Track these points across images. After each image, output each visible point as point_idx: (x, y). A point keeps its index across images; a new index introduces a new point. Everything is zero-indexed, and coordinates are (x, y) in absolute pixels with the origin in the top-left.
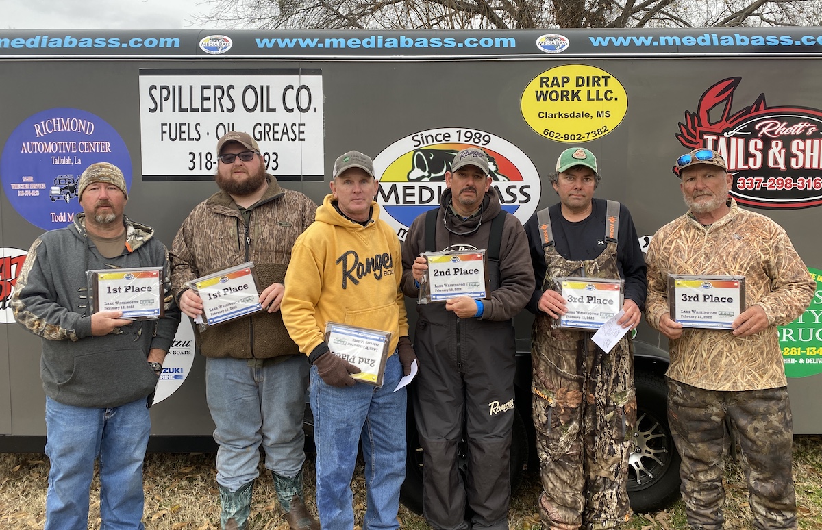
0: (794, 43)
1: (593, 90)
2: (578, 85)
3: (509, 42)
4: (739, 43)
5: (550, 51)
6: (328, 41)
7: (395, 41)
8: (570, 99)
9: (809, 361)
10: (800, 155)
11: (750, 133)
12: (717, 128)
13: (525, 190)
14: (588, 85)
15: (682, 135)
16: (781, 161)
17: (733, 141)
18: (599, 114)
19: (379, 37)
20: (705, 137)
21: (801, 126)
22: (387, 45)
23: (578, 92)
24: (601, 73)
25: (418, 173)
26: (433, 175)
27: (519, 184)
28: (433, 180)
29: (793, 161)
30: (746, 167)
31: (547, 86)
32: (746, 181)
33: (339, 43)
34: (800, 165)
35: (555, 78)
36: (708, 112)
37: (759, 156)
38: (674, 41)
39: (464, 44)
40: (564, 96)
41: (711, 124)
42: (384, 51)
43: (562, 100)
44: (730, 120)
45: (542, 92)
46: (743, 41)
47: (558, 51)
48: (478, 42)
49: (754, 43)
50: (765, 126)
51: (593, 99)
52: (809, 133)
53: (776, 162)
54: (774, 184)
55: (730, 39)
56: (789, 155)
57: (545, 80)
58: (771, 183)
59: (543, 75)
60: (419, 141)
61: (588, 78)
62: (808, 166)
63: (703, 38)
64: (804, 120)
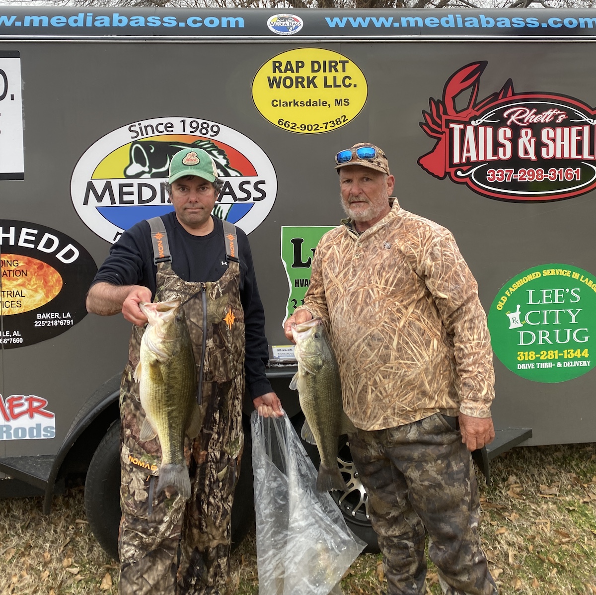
0: (540, 25)
1: (330, 76)
2: (313, 71)
3: (237, 22)
4: (484, 25)
5: (282, 33)
6: (27, 20)
7: (107, 20)
8: (306, 86)
9: (567, 364)
10: (551, 144)
11: (499, 122)
12: (464, 116)
13: (260, 186)
14: (325, 71)
15: (427, 124)
16: (531, 150)
17: (481, 129)
18: (338, 102)
19: (88, 14)
20: (452, 125)
21: (550, 113)
22: (97, 24)
23: (314, 78)
24: (338, 57)
25: (136, 168)
26: (154, 171)
27: (253, 180)
28: (155, 176)
29: (544, 150)
30: (496, 158)
31: (280, 71)
32: (496, 173)
33: (41, 21)
34: (551, 155)
35: (289, 63)
36: (454, 98)
37: (509, 145)
38: (416, 22)
39: (186, 24)
40: (299, 82)
41: (457, 112)
42: (94, 30)
43: (297, 87)
44: (477, 109)
45: (275, 78)
46: (488, 22)
47: (291, 32)
48: (202, 22)
49: (499, 25)
50: (513, 113)
51: (330, 86)
52: (559, 120)
53: (526, 152)
54: (525, 175)
55: (475, 21)
56: (539, 145)
57: (277, 65)
58: (522, 175)
59: (276, 59)
60: (137, 132)
61: (325, 62)
62: (559, 155)
63: (446, 19)
64: (554, 107)
